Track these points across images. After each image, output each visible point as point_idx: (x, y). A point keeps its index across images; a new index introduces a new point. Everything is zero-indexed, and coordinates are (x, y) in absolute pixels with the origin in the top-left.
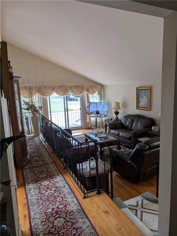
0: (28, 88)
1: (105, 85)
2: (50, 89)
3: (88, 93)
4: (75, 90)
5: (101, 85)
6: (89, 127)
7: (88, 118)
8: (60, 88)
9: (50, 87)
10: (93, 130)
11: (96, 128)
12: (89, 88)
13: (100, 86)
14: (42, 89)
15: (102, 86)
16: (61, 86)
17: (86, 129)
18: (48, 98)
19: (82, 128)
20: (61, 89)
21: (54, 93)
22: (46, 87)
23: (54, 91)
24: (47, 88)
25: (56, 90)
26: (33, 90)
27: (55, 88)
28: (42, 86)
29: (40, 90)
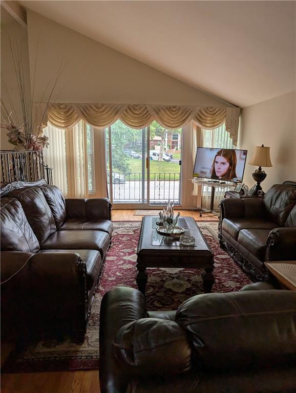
0: (61, 106)
1: (246, 108)
2: (108, 112)
3: (200, 126)
4: (168, 115)
5: (238, 107)
6: (198, 207)
7: (196, 186)
9: (110, 107)
10: (201, 216)
11: (211, 212)
12: (204, 112)
13: (235, 109)
14: (90, 109)
15: (240, 111)
16: (134, 105)
17: (189, 210)
19: (181, 208)
20: (134, 114)
22: (100, 106)
23: (117, 116)
24: (103, 108)
25: (124, 114)
26: (72, 113)
27: (119, 110)
28: (92, 104)
29: (87, 113)
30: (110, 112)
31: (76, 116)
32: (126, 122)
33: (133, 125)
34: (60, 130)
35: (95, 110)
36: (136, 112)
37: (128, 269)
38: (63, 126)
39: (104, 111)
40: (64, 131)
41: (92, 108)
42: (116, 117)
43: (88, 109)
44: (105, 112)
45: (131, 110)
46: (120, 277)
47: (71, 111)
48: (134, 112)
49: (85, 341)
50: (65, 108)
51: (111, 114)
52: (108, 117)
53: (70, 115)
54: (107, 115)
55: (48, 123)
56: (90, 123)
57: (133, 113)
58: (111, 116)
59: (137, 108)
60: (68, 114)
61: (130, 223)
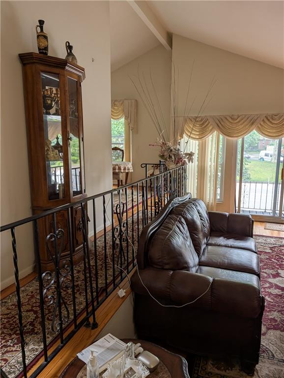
0: (198, 119)
8: (271, 120)
9: (246, 118)
14: (227, 122)
16: (273, 115)
18: (240, 141)
20: (273, 124)
21: (255, 131)
22: (236, 117)
23: (253, 126)
24: (238, 120)
25: (260, 124)
26: (208, 124)
27: (256, 120)
28: (228, 115)
29: (222, 125)
30: (245, 123)
31: (211, 128)
32: (263, 133)
33: (270, 134)
34: (194, 141)
35: (230, 122)
36: (275, 122)
37: (277, 294)
38: (198, 137)
39: (239, 122)
40: (197, 142)
41: (227, 120)
42: (251, 128)
43: (223, 121)
44: (241, 123)
45: (268, 120)
46: (271, 304)
47: (206, 123)
48: (273, 122)
49: (255, 373)
50: (201, 121)
51: (247, 125)
52: (243, 128)
53: (205, 127)
54: (243, 126)
55: (184, 136)
56: (224, 134)
57: (271, 122)
58: (247, 127)
59: (276, 117)
60: (203, 127)
61: (264, 238)
